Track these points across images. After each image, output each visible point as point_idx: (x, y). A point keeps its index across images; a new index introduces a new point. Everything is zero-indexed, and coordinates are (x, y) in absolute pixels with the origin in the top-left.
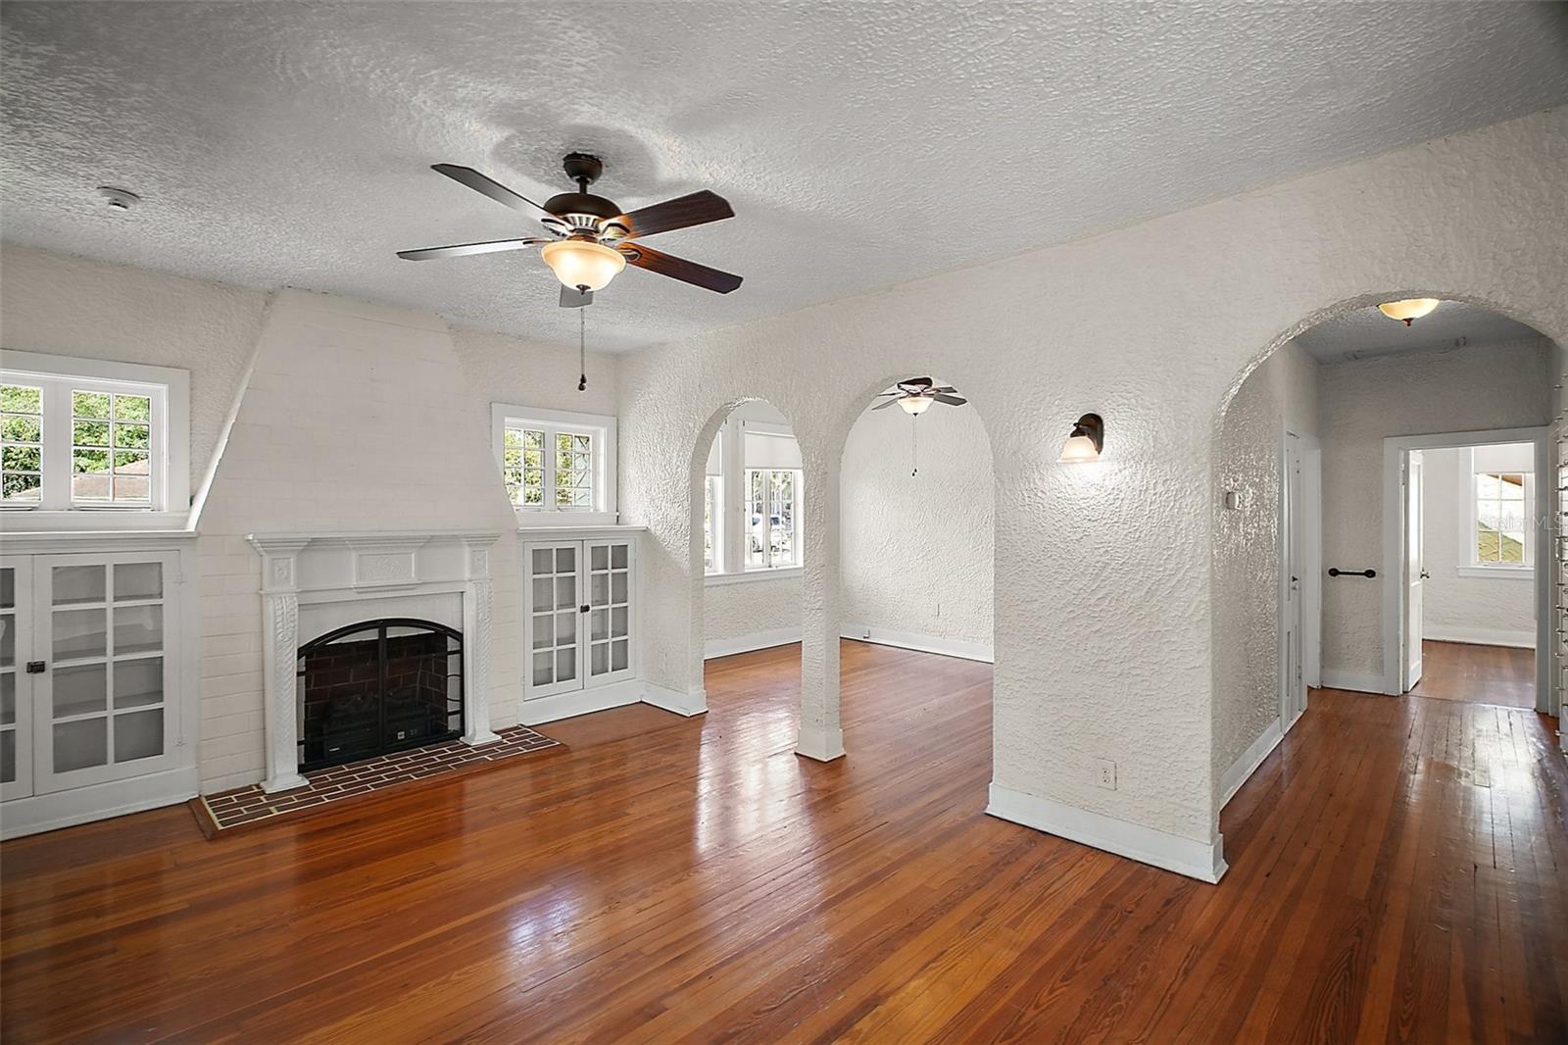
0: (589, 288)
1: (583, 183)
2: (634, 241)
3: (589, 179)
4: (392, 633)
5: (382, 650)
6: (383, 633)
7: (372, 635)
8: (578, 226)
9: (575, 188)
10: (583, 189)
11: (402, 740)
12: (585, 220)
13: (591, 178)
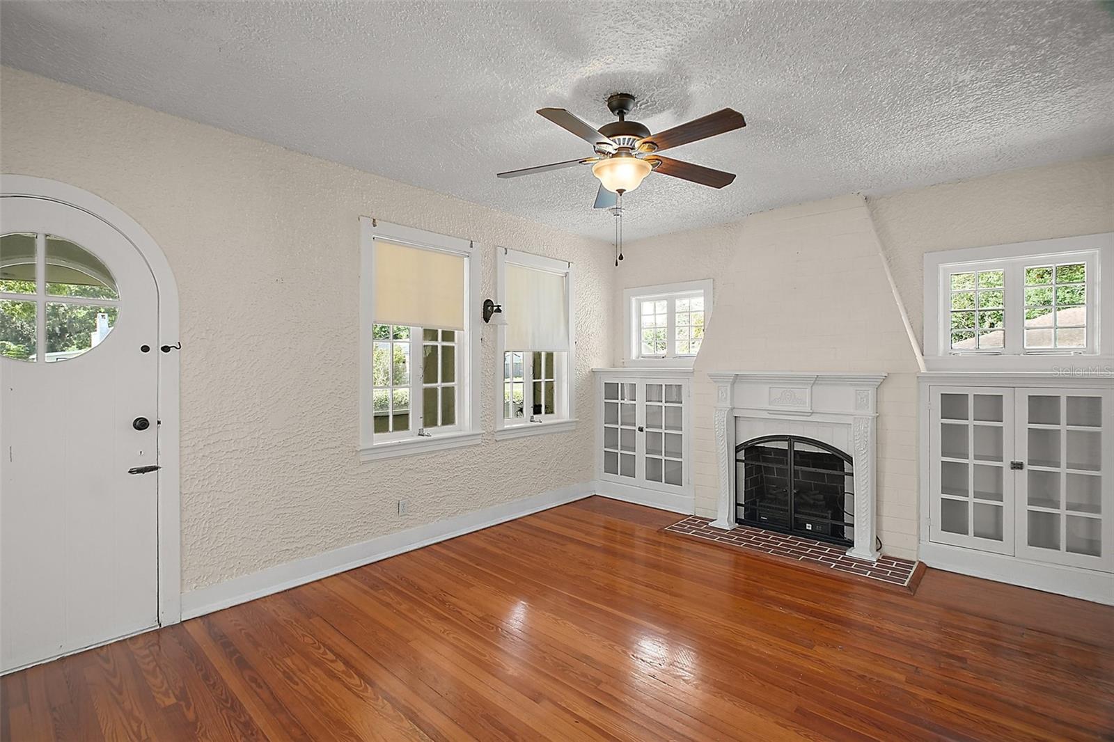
0: (625, 190)
1: (621, 114)
2: (658, 153)
3: (625, 111)
4: (799, 447)
5: (791, 458)
6: (791, 446)
7: (784, 445)
8: (622, 145)
9: (617, 119)
10: (622, 118)
11: (809, 530)
12: (624, 139)
13: (626, 109)
